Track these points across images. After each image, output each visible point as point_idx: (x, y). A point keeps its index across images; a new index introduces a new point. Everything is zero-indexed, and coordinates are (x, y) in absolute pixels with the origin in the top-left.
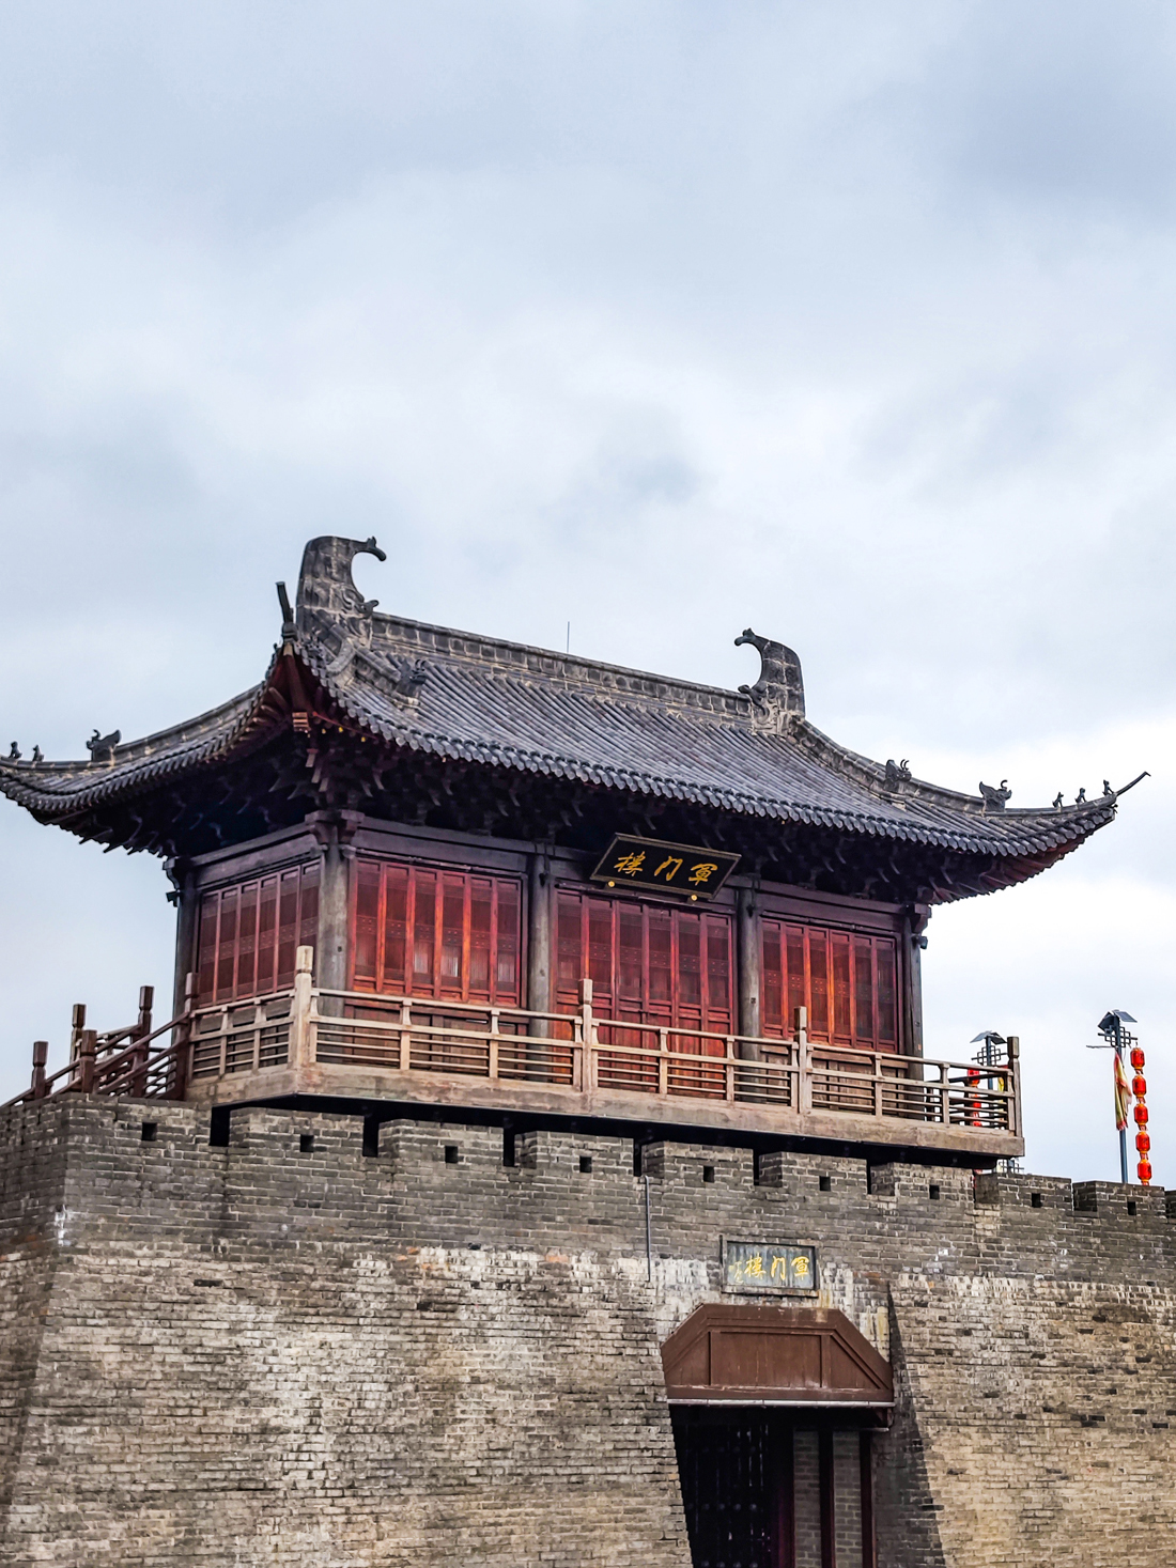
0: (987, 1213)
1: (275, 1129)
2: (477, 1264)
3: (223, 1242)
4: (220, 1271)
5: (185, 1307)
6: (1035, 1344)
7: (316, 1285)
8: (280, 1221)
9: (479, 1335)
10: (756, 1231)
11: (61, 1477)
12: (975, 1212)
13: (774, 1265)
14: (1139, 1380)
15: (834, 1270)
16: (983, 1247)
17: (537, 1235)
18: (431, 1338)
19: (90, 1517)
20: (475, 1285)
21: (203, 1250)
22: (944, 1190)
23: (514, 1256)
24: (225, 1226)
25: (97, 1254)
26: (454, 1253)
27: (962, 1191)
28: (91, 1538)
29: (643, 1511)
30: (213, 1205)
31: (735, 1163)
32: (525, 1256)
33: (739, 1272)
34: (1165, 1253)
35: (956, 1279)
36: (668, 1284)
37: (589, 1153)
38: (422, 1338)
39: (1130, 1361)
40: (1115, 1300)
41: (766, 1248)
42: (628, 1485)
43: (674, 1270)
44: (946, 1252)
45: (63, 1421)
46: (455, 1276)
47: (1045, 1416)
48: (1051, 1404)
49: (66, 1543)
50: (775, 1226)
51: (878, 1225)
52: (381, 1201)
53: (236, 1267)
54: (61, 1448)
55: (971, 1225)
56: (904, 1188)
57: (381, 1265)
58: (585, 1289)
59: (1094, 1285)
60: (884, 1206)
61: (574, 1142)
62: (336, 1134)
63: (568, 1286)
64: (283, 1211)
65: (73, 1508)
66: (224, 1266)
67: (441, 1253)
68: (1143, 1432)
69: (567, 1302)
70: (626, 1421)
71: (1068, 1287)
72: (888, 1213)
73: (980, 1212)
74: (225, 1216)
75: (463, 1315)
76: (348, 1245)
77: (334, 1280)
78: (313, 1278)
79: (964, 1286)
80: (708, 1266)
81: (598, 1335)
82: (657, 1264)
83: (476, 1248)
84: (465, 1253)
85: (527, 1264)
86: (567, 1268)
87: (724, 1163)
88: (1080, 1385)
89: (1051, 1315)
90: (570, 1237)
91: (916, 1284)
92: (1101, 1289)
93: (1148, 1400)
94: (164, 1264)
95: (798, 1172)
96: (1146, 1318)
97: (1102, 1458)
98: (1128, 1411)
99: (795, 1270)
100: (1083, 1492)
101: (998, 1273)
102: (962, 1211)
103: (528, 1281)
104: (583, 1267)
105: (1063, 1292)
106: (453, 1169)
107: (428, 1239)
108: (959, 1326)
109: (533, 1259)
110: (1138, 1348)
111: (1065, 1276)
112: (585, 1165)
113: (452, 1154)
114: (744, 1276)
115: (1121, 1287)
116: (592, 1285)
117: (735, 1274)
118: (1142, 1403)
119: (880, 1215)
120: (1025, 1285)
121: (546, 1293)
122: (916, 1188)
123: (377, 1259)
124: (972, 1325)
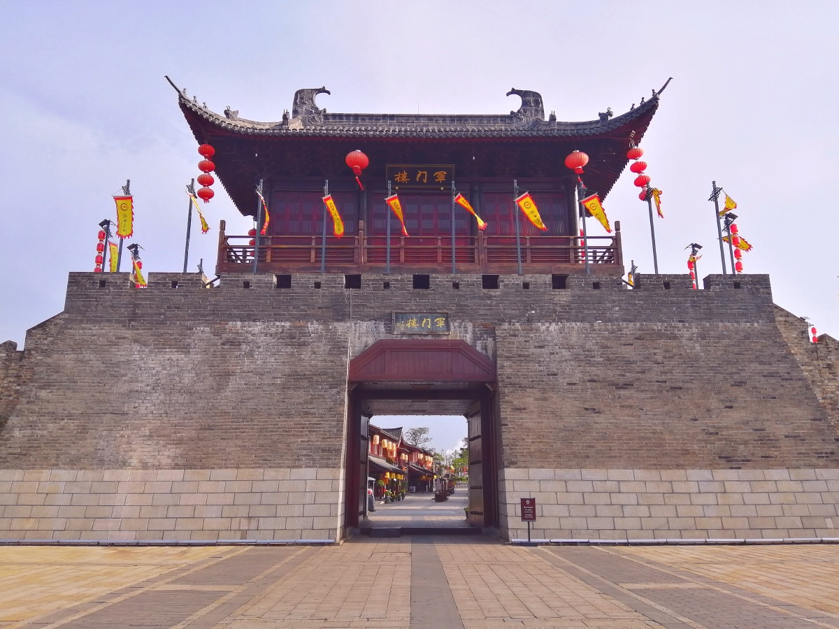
0: (561, 293)
1: (159, 279)
2: (257, 327)
3: (133, 323)
4: (128, 333)
5: (108, 347)
6: (588, 351)
7: (173, 337)
8: (160, 314)
9: (250, 354)
10: (414, 308)
11: (34, 407)
12: (553, 293)
13: (424, 322)
14: (663, 367)
15: (461, 324)
16: (558, 309)
17: (290, 315)
18: (224, 356)
19: (40, 423)
20: (253, 335)
21: (123, 326)
22: (532, 284)
23: (277, 323)
24: (134, 317)
26: (246, 323)
27: (545, 284)
28: (39, 430)
29: (320, 424)
30: (129, 310)
31: (402, 280)
32: (283, 324)
33: (403, 326)
34: (692, 306)
35: (540, 325)
36: (361, 332)
37: (319, 280)
38: (220, 356)
39: (659, 358)
40: (654, 330)
41: (419, 315)
42: (314, 414)
43: (365, 326)
44: (533, 312)
45: (41, 388)
46: (243, 332)
47: (588, 384)
48: (595, 378)
49: (28, 432)
50: (425, 305)
51: (489, 302)
52: (209, 304)
53: (135, 331)
54: (37, 397)
55: (550, 300)
56: (506, 286)
57: (207, 329)
58: (313, 336)
59: (638, 324)
60: (493, 294)
61: (310, 276)
63: (304, 334)
64: (163, 311)
65: (35, 418)
66: (130, 332)
67: (239, 324)
68: (661, 391)
69: (302, 340)
70: (320, 387)
71: (619, 325)
72: (495, 296)
73: (557, 293)
74: (134, 313)
75: (244, 347)
76: (192, 322)
77: (182, 335)
78: (171, 335)
79: (545, 327)
80: (385, 324)
81: (314, 353)
82: (355, 324)
83: (258, 321)
84: (251, 323)
85: (283, 326)
86: (305, 327)
87: (396, 280)
88: (618, 370)
89: (604, 338)
90: (308, 315)
91: (513, 327)
92: (643, 325)
93: (669, 376)
94: (103, 331)
95: (440, 281)
96: (675, 338)
97: (627, 404)
98: (652, 382)
99: (436, 323)
100: (610, 419)
101: (568, 320)
102: (544, 293)
103: (282, 333)
104: (313, 327)
105: (614, 327)
106: (247, 291)
107: (232, 318)
108: (537, 344)
109: (288, 324)
110: (666, 351)
111: (617, 320)
112: (318, 285)
113: (247, 285)
114: (406, 328)
115: (659, 324)
116: (317, 333)
117: (401, 327)
118: (664, 377)
119: (490, 297)
120: (587, 325)
121: (292, 337)
122: (514, 284)
123: (205, 327)
124: (546, 343)
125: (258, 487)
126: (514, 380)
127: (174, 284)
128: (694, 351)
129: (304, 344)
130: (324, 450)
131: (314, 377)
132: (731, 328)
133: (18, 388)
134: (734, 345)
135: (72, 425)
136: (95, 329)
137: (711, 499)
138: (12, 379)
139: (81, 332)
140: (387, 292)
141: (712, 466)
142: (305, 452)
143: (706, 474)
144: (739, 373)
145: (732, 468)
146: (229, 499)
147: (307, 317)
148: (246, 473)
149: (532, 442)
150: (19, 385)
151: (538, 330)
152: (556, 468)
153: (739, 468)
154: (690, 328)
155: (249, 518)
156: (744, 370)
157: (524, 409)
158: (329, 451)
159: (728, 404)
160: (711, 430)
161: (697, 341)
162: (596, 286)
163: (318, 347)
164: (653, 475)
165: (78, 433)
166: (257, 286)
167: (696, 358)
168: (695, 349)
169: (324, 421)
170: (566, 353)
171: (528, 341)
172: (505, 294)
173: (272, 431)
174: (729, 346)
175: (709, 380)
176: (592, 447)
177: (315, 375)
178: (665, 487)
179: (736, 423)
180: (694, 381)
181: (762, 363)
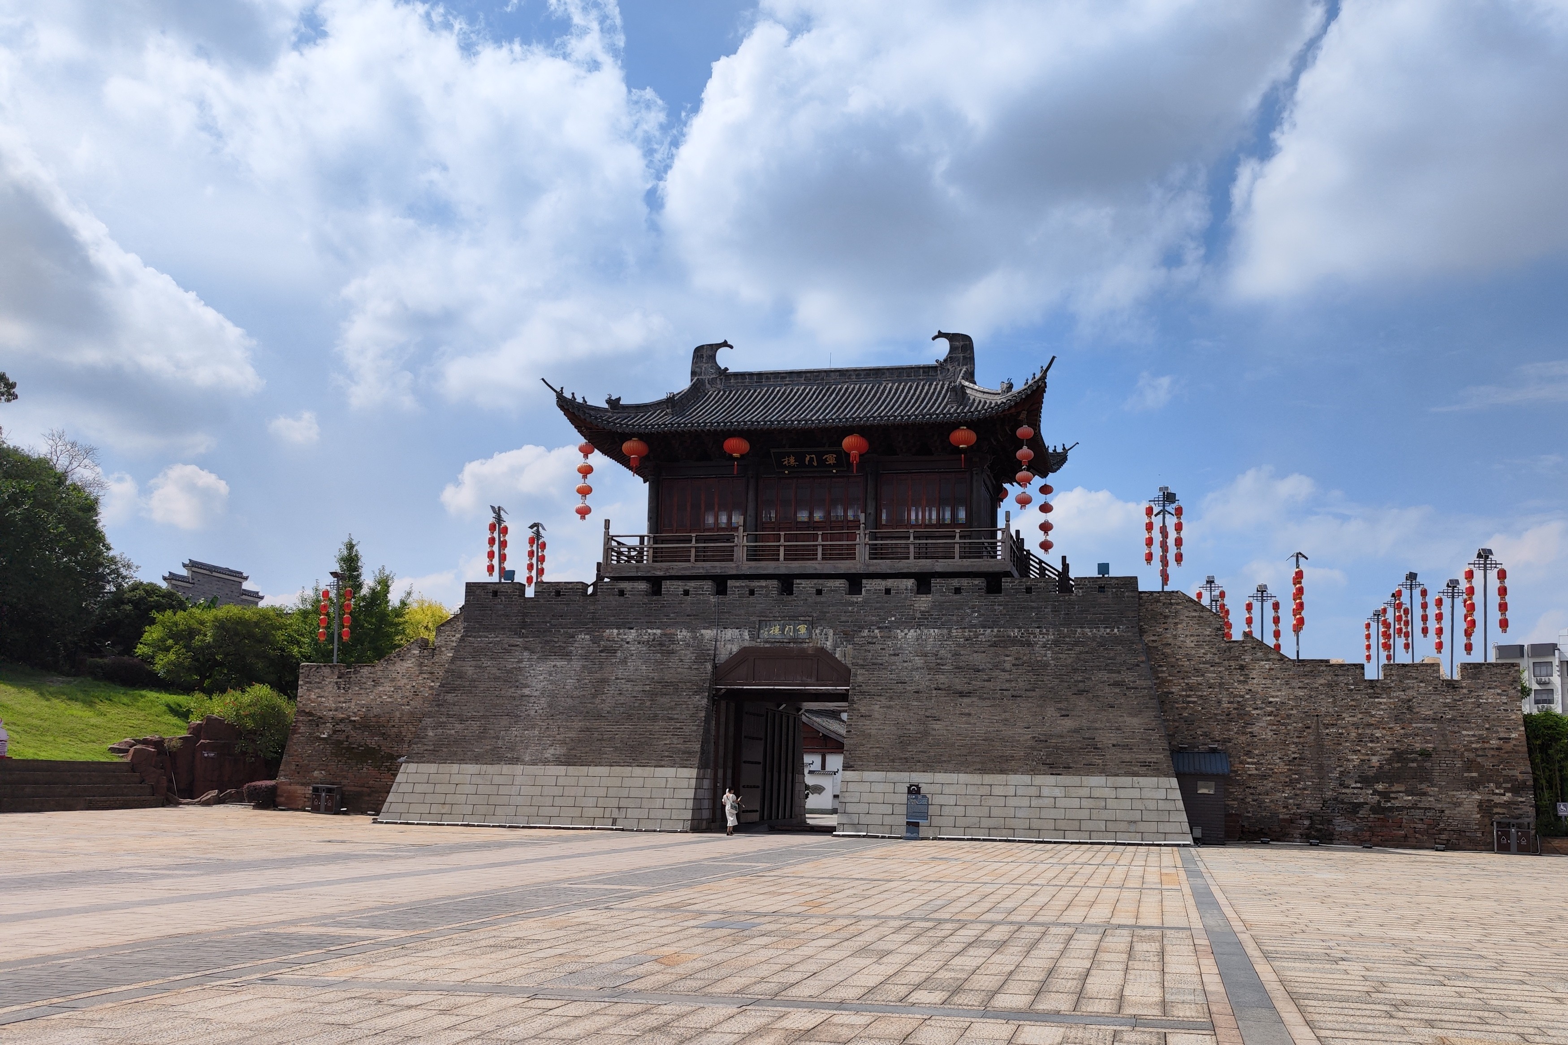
0: (922, 599)
1: (545, 589)
2: (632, 635)
3: (523, 631)
4: (519, 641)
5: (503, 654)
6: (941, 659)
7: (557, 645)
8: (546, 622)
9: (624, 661)
10: (777, 614)
12: (914, 599)
13: (787, 629)
14: (1010, 674)
15: (822, 629)
16: (918, 615)
17: (661, 622)
18: (601, 663)
20: (628, 643)
21: (514, 634)
22: (894, 590)
23: (649, 631)
24: (524, 625)
25: (474, 637)
26: (621, 631)
27: (906, 589)
29: (682, 728)
30: (519, 618)
31: (766, 587)
32: (654, 631)
33: (766, 633)
34: (1052, 611)
35: (899, 631)
36: (727, 639)
37: (687, 588)
38: (598, 663)
39: (1008, 666)
40: (1009, 636)
41: (782, 621)
42: (678, 719)
43: (729, 633)
44: (893, 619)
46: (619, 640)
47: (934, 692)
48: (941, 686)
50: (787, 612)
51: (851, 608)
52: (589, 613)
53: (526, 639)
55: (911, 605)
56: (868, 590)
57: (588, 637)
58: (681, 643)
59: (995, 630)
60: (855, 600)
61: (680, 584)
62: (570, 589)
63: (673, 642)
64: (548, 619)
66: (520, 639)
67: (615, 631)
68: (1003, 699)
69: (671, 648)
70: (685, 694)
71: (976, 631)
72: (857, 603)
73: (917, 599)
74: (524, 622)
75: (619, 654)
76: (574, 630)
77: (565, 643)
78: (556, 642)
79: (903, 634)
80: (749, 631)
81: (681, 661)
82: (722, 631)
83: (632, 629)
84: (627, 631)
85: (655, 634)
86: (674, 635)
87: (761, 587)
88: (965, 678)
89: (958, 645)
90: (677, 622)
91: (872, 634)
92: (1000, 631)
93: (1013, 684)
94: (498, 639)
95: (803, 588)
96: (1029, 644)
97: (967, 711)
98: (995, 690)
99: (798, 630)
100: (947, 726)
101: (927, 627)
102: (906, 599)
103: (653, 640)
104: (683, 634)
105: (971, 634)
106: (622, 598)
107: (610, 626)
108: (891, 652)
109: (659, 631)
110: (1016, 659)
111: (974, 626)
112: (686, 593)
113: (622, 593)
114: (769, 634)
115: (1016, 630)
116: (685, 641)
117: (764, 634)
118: (1007, 685)
119: (852, 604)
120: (945, 631)
121: (661, 645)
122: (876, 590)
123: (585, 634)
124: (900, 651)
125: (627, 782)
126: (865, 688)
127: (558, 594)
128: (1045, 658)
129: (673, 652)
130: (684, 753)
131: (680, 684)
132: (1090, 634)
133: (432, 684)
134: (1087, 652)
135: (475, 726)
136: (492, 637)
137: (1025, 802)
138: (426, 676)
139: (479, 639)
140: (751, 598)
141: (1033, 772)
142: (667, 754)
143: (1026, 779)
144: (1084, 682)
145: (1052, 774)
146: (602, 792)
147: (675, 624)
148: (617, 770)
149: (871, 748)
150: (433, 681)
151: (896, 638)
152: (889, 771)
153: (1059, 774)
154: (1046, 634)
155: (619, 808)
156: (1090, 678)
157: (870, 716)
158: (689, 753)
159: (1063, 713)
160: (1042, 738)
161: (1049, 649)
162: (958, 591)
163: (685, 655)
164: (976, 778)
165: (479, 732)
166: (631, 595)
167: (1046, 665)
168: (1045, 656)
169: (685, 725)
170: (919, 661)
171: (883, 649)
172: (866, 602)
173: (640, 734)
174: (1081, 653)
175: (1052, 688)
176: (925, 752)
177: (681, 682)
178: (985, 790)
179: (1068, 732)
180: (1037, 690)
181: (1111, 671)
